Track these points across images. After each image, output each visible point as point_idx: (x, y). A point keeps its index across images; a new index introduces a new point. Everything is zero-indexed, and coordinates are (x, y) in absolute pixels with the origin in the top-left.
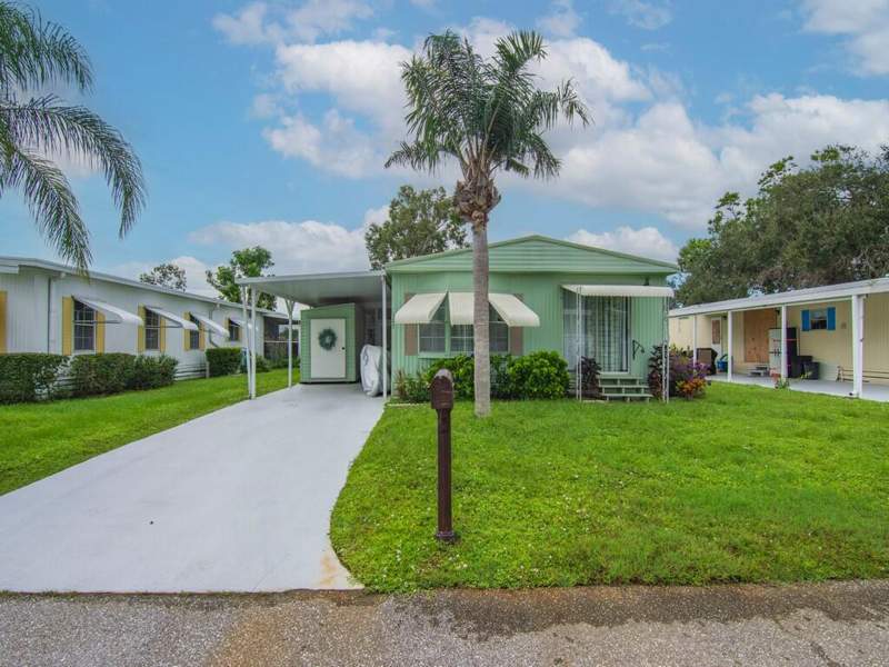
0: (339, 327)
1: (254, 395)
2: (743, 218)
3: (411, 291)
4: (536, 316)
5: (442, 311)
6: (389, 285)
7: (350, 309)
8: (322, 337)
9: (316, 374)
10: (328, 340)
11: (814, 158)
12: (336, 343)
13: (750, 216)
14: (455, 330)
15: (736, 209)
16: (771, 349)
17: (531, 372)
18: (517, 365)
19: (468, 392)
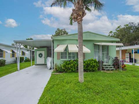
0: (43, 53)
1: (19, 70)
2: (113, 35)
3: (59, 44)
4: (90, 50)
5: (66, 49)
6: (53, 43)
7: (45, 49)
8: (39, 55)
9: (38, 63)
10: (41, 56)
11: (125, 26)
12: (43, 56)
13: (114, 35)
14: (69, 54)
15: (112, 34)
16: (126, 57)
17: (90, 65)
18: (86, 63)
19: (74, 70)
